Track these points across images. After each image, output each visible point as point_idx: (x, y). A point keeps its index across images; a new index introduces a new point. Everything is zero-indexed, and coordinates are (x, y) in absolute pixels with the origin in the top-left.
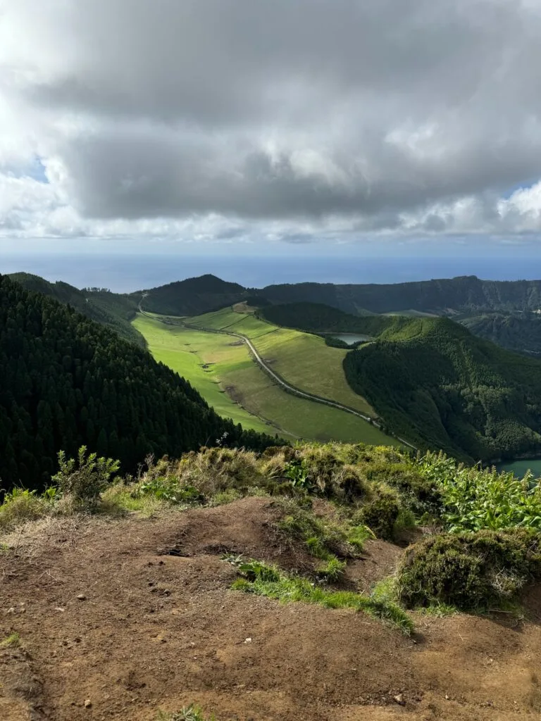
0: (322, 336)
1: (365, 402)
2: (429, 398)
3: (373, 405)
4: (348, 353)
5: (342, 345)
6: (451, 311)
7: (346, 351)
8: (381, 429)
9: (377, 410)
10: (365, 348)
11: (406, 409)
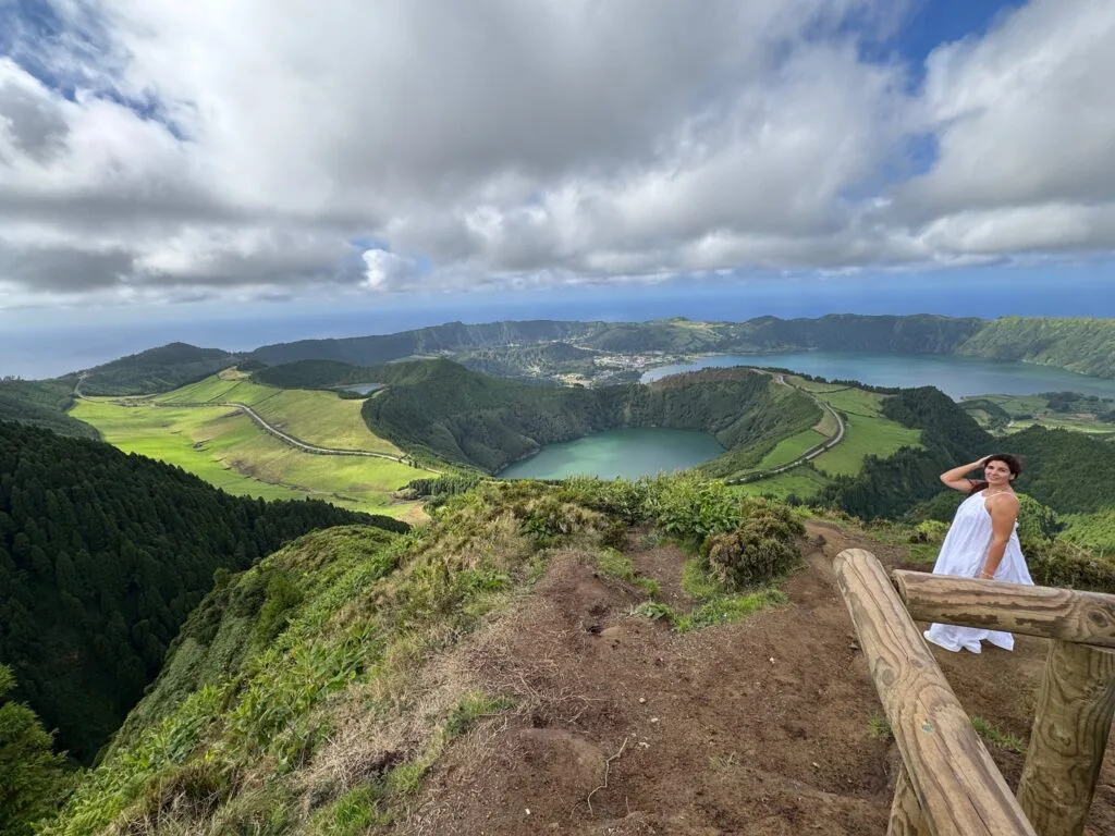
0: (334, 391)
1: (390, 444)
2: (444, 428)
3: (399, 446)
4: (364, 403)
5: (356, 396)
6: (446, 352)
7: (361, 401)
8: (410, 465)
9: (402, 449)
10: (380, 395)
11: (427, 442)
